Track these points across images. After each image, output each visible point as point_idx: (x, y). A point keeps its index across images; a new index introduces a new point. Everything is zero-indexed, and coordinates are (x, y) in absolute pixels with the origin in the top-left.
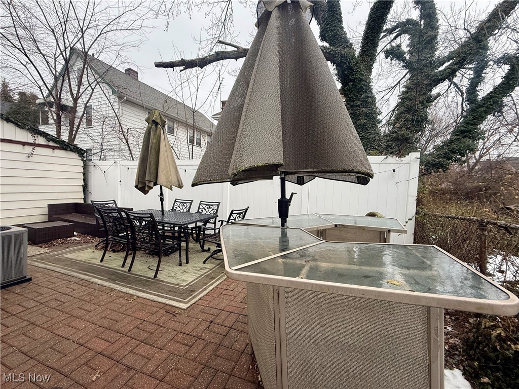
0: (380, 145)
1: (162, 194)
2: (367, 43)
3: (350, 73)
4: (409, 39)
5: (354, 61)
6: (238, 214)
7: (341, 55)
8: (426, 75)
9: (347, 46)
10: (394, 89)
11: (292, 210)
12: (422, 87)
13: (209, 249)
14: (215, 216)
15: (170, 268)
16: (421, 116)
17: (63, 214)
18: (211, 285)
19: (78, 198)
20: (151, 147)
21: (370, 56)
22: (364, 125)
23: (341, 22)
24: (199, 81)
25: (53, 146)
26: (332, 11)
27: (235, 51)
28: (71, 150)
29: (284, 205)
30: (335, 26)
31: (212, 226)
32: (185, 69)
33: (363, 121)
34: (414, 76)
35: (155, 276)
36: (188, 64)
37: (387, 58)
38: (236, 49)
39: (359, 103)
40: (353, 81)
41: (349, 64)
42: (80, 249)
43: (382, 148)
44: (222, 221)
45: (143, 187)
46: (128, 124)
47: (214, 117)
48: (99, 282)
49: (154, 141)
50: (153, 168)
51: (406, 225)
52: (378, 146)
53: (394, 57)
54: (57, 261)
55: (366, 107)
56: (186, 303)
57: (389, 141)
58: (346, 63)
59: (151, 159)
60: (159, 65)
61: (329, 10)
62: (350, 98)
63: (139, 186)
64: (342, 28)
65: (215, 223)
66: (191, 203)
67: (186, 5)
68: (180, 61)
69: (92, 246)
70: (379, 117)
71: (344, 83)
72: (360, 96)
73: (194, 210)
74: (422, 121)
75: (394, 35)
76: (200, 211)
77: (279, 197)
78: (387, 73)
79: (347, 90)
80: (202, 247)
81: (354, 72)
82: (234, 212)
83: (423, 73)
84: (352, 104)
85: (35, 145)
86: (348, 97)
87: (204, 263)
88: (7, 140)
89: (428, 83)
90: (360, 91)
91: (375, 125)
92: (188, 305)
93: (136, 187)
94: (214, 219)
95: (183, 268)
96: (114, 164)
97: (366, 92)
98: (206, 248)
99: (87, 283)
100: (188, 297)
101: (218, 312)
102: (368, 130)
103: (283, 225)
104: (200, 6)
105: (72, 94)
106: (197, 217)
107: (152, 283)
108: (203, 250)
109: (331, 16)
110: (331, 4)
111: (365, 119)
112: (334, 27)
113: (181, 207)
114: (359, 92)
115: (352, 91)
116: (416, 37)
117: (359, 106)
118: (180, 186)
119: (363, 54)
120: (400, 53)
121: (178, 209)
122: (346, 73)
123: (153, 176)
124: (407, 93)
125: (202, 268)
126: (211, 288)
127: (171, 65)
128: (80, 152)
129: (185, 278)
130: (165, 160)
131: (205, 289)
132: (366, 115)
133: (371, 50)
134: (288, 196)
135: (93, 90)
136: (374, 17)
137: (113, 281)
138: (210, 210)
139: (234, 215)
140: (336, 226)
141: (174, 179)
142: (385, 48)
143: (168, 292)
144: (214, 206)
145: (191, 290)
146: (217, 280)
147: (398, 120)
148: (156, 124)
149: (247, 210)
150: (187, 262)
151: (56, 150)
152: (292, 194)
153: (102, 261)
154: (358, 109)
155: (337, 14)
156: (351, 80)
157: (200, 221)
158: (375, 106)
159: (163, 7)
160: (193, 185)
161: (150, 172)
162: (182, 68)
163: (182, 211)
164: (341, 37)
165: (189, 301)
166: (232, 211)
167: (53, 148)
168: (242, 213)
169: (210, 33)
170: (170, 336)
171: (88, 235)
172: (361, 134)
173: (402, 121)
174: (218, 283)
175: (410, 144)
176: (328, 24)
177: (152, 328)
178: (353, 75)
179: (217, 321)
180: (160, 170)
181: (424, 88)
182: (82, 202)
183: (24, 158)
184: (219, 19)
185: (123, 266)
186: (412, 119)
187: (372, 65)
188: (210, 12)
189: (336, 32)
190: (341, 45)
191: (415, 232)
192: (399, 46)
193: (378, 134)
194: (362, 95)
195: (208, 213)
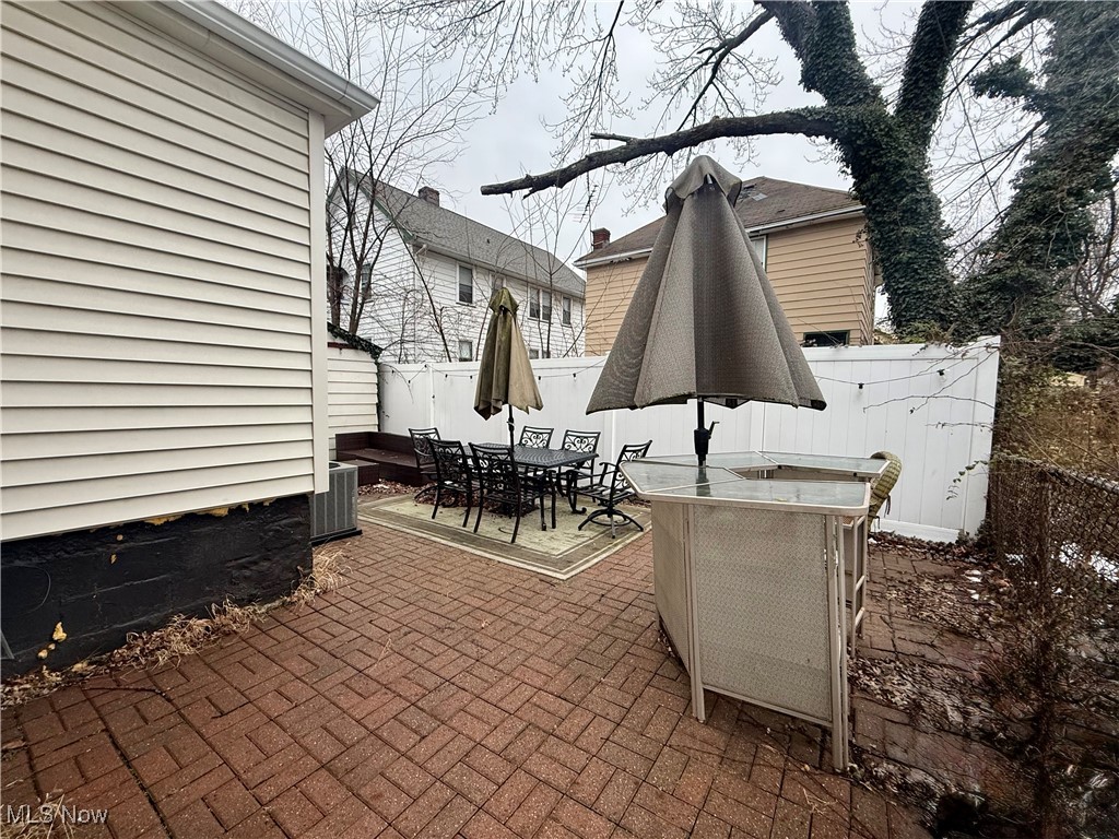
0: (951, 305)
1: (511, 420)
2: (916, 82)
3: (874, 153)
4: (1050, 32)
5: (882, 127)
6: (634, 451)
7: (850, 122)
8: (1092, 123)
9: (867, 95)
10: (1013, 154)
11: (713, 445)
12: (1079, 155)
13: (584, 510)
14: (593, 456)
15: (530, 533)
16: (1071, 227)
17: (356, 449)
18: (595, 557)
19: (369, 424)
20: (500, 347)
21: (924, 109)
22: (908, 264)
23: (850, 43)
24: (560, 217)
25: (341, 344)
26: (827, 26)
27: (621, 148)
28: (363, 349)
29: (702, 439)
30: (837, 56)
31: (588, 472)
32: (531, 192)
33: (905, 256)
34: (1056, 129)
35: (513, 541)
36: (536, 184)
37: (981, 95)
38: (624, 144)
39: (896, 215)
40: (882, 169)
41: (870, 135)
42: (395, 501)
43: (957, 311)
44: (606, 465)
45: (486, 409)
46: (442, 301)
47: (579, 263)
48: (443, 542)
49: (503, 338)
50: (502, 379)
51: (961, 478)
52: (947, 309)
53: (999, 90)
54: (378, 514)
55: (913, 224)
56: (564, 574)
57: (980, 293)
58: (861, 135)
59: (498, 366)
60: (487, 191)
61: (821, 25)
62: (875, 205)
63: (481, 407)
64: (854, 58)
65: (592, 468)
66: (550, 434)
67: (528, 60)
68: (523, 181)
69: (410, 498)
70: (950, 242)
71: (860, 175)
72: (899, 201)
73: (555, 445)
74: (1076, 238)
75: (1014, 21)
76: (566, 446)
77: (696, 428)
78: (996, 114)
79: (868, 190)
80: (573, 506)
81: (883, 149)
82: (628, 449)
83: (1082, 117)
84: (879, 219)
86: (870, 204)
87: (580, 528)
89: (1095, 141)
90: (900, 188)
91: (938, 261)
92: (568, 576)
93: (476, 408)
94: (590, 462)
95: (549, 533)
96: (425, 369)
97: (913, 190)
98: (579, 508)
99: (427, 542)
100: (565, 567)
101: (610, 587)
102: (918, 274)
103: (701, 463)
104: (552, 58)
105: (355, 254)
106: (561, 458)
107: (511, 547)
108: (575, 512)
109: (826, 37)
110: (825, 13)
111: (911, 250)
112: (834, 58)
113: (534, 441)
114: (895, 192)
115: (879, 191)
116: (1069, 26)
117: (895, 222)
118: (539, 407)
119: (905, 108)
120: (1015, 78)
121: (530, 443)
122: (863, 154)
123: (502, 391)
124: (1036, 173)
125: (578, 536)
126: (596, 560)
127: (508, 188)
128: (374, 351)
129: (555, 546)
130: (518, 367)
131: (587, 561)
132: (914, 240)
133: (925, 96)
134: (707, 427)
135: (381, 241)
136: (931, 24)
137: (461, 542)
138: (583, 446)
139: (628, 454)
140: (780, 467)
141: (529, 395)
142: (974, 73)
143: (537, 560)
144: (590, 439)
145: (566, 561)
146: (604, 552)
147: (1007, 241)
148: (506, 311)
149: (648, 446)
150: (554, 527)
151: (344, 350)
152: (713, 424)
153: (433, 517)
154: (893, 230)
155: (841, 31)
156: (875, 169)
157: (566, 464)
158: (938, 218)
159: (487, 71)
160: (587, 413)
161: (498, 386)
162: (526, 191)
163: (535, 446)
164: (851, 79)
165: (568, 572)
166: (626, 447)
167: (341, 347)
168: (640, 450)
169: (571, 107)
170: (553, 604)
171: (397, 482)
172: (902, 283)
173: (1017, 242)
174: (604, 555)
175: (1040, 295)
176: (820, 55)
177: (528, 594)
178: (881, 156)
179: (609, 595)
180: (512, 382)
181: (1084, 157)
182: (376, 430)
184: (588, 75)
185: (465, 525)
186: (1047, 235)
187: (929, 129)
188: (571, 66)
189: (840, 70)
190: (851, 96)
191: (989, 495)
192: (1014, 62)
193: (945, 281)
194: (903, 197)
195: (580, 451)
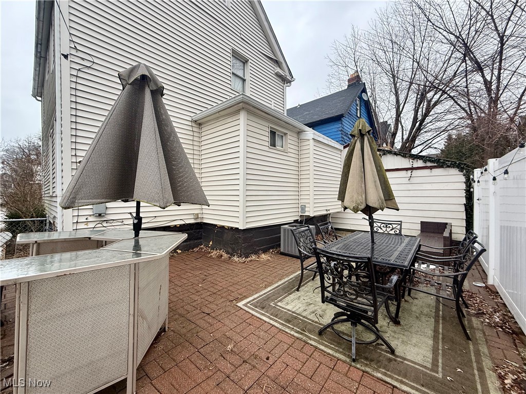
25: (430, 166)
85: (412, 169)
88: (396, 169)
151: (433, 170)
167: (431, 168)
183: (406, 181)
